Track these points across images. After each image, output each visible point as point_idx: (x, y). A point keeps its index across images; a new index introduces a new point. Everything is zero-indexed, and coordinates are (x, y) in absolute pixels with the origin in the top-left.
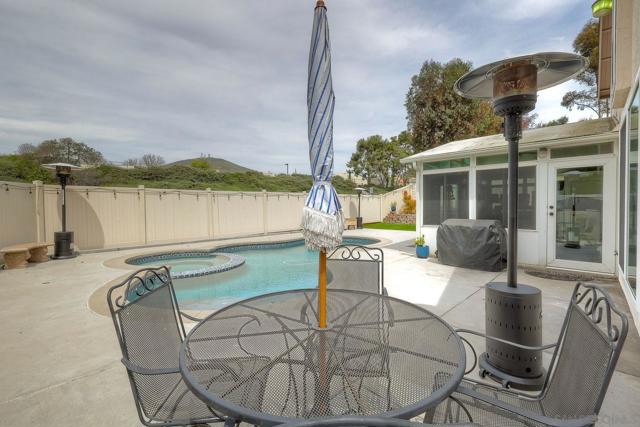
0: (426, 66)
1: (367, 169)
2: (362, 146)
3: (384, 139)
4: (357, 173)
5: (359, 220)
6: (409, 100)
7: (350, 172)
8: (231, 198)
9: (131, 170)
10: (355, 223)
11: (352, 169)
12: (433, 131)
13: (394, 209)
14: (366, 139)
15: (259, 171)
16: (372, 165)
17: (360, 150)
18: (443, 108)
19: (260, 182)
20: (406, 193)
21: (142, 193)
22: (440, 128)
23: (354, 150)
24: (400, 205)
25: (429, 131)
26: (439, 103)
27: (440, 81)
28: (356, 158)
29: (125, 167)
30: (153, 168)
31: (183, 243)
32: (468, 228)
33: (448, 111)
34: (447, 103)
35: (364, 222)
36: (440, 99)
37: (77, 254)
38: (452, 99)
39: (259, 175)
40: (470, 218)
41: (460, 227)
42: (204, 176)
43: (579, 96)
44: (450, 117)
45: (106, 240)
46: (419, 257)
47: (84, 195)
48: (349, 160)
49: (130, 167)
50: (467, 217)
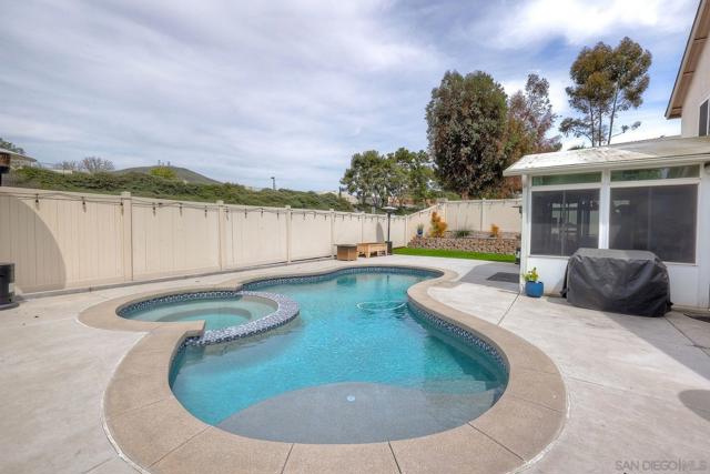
0: (448, 76)
1: (362, 187)
2: (357, 161)
3: (380, 155)
4: (351, 191)
5: (390, 244)
6: (430, 113)
7: (342, 190)
8: (249, 214)
9: (69, 175)
10: (386, 248)
11: (346, 186)
12: (459, 147)
13: (420, 232)
14: (361, 154)
15: (240, 184)
16: (367, 182)
17: (355, 166)
18: (469, 121)
19: (241, 196)
20: (434, 214)
21: (126, 203)
22: (466, 144)
23: (349, 166)
24: (428, 228)
25: (454, 146)
26: (465, 117)
27: (463, 93)
28: (350, 175)
29: (60, 171)
30: (102, 175)
31: (186, 277)
32: (622, 261)
33: (476, 126)
34: (474, 117)
35: (393, 246)
36: (465, 112)
37: (21, 299)
38: (479, 112)
39: (240, 189)
40: (600, 247)
41: (609, 259)
42: (171, 186)
43: (577, 123)
44: (478, 132)
45: (68, 275)
46: (529, 295)
47: (31, 203)
48: (343, 176)
49: (66, 172)
50: (596, 246)
